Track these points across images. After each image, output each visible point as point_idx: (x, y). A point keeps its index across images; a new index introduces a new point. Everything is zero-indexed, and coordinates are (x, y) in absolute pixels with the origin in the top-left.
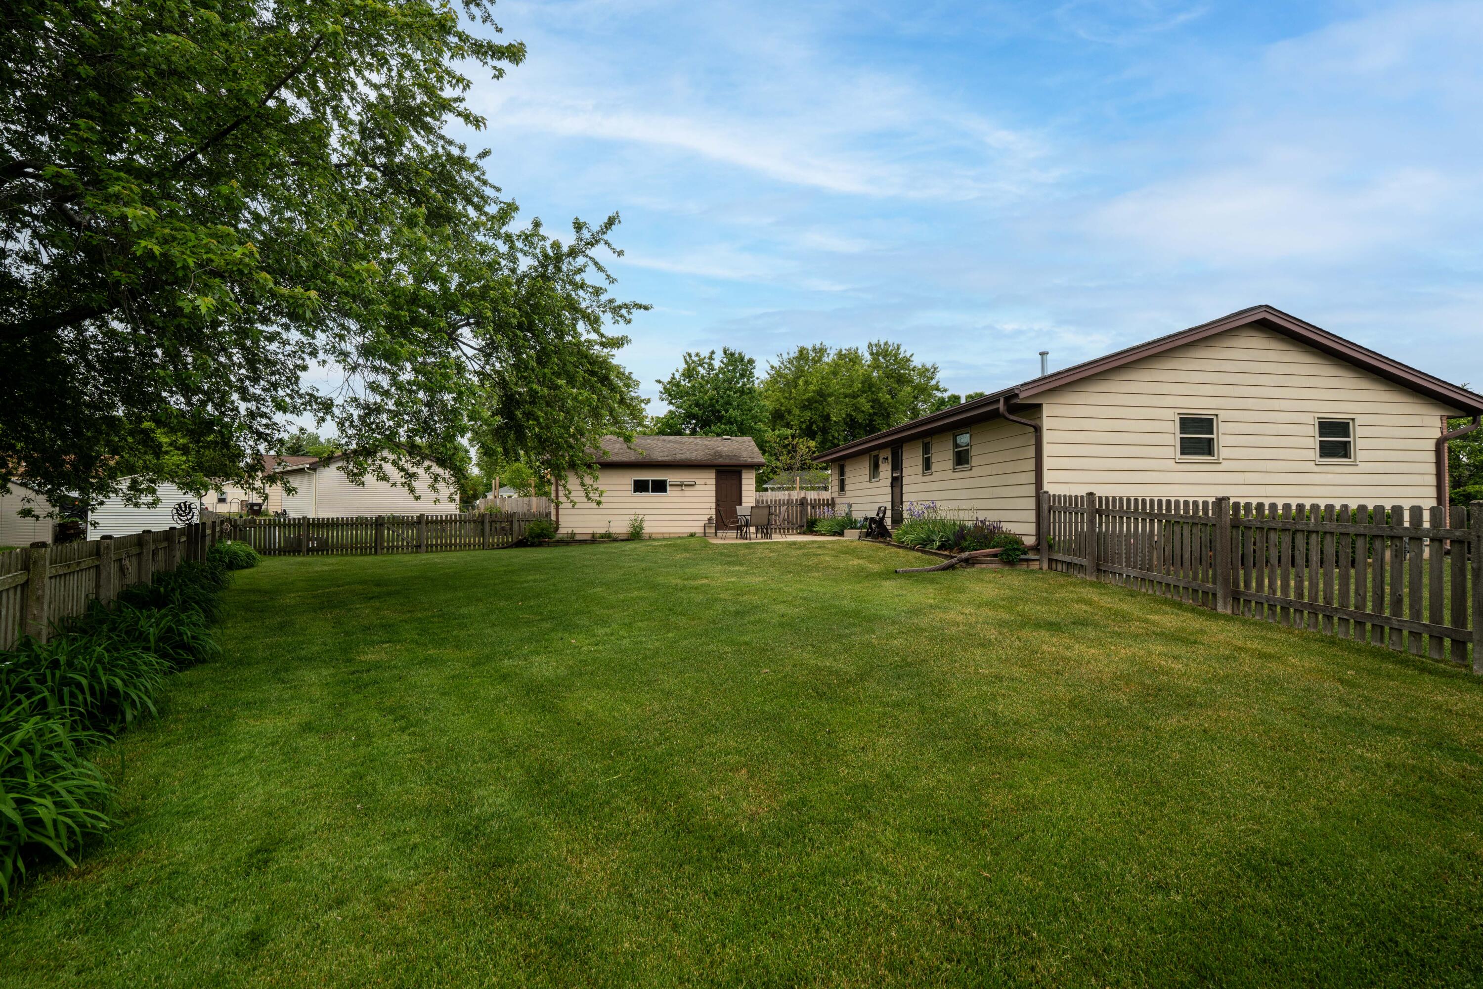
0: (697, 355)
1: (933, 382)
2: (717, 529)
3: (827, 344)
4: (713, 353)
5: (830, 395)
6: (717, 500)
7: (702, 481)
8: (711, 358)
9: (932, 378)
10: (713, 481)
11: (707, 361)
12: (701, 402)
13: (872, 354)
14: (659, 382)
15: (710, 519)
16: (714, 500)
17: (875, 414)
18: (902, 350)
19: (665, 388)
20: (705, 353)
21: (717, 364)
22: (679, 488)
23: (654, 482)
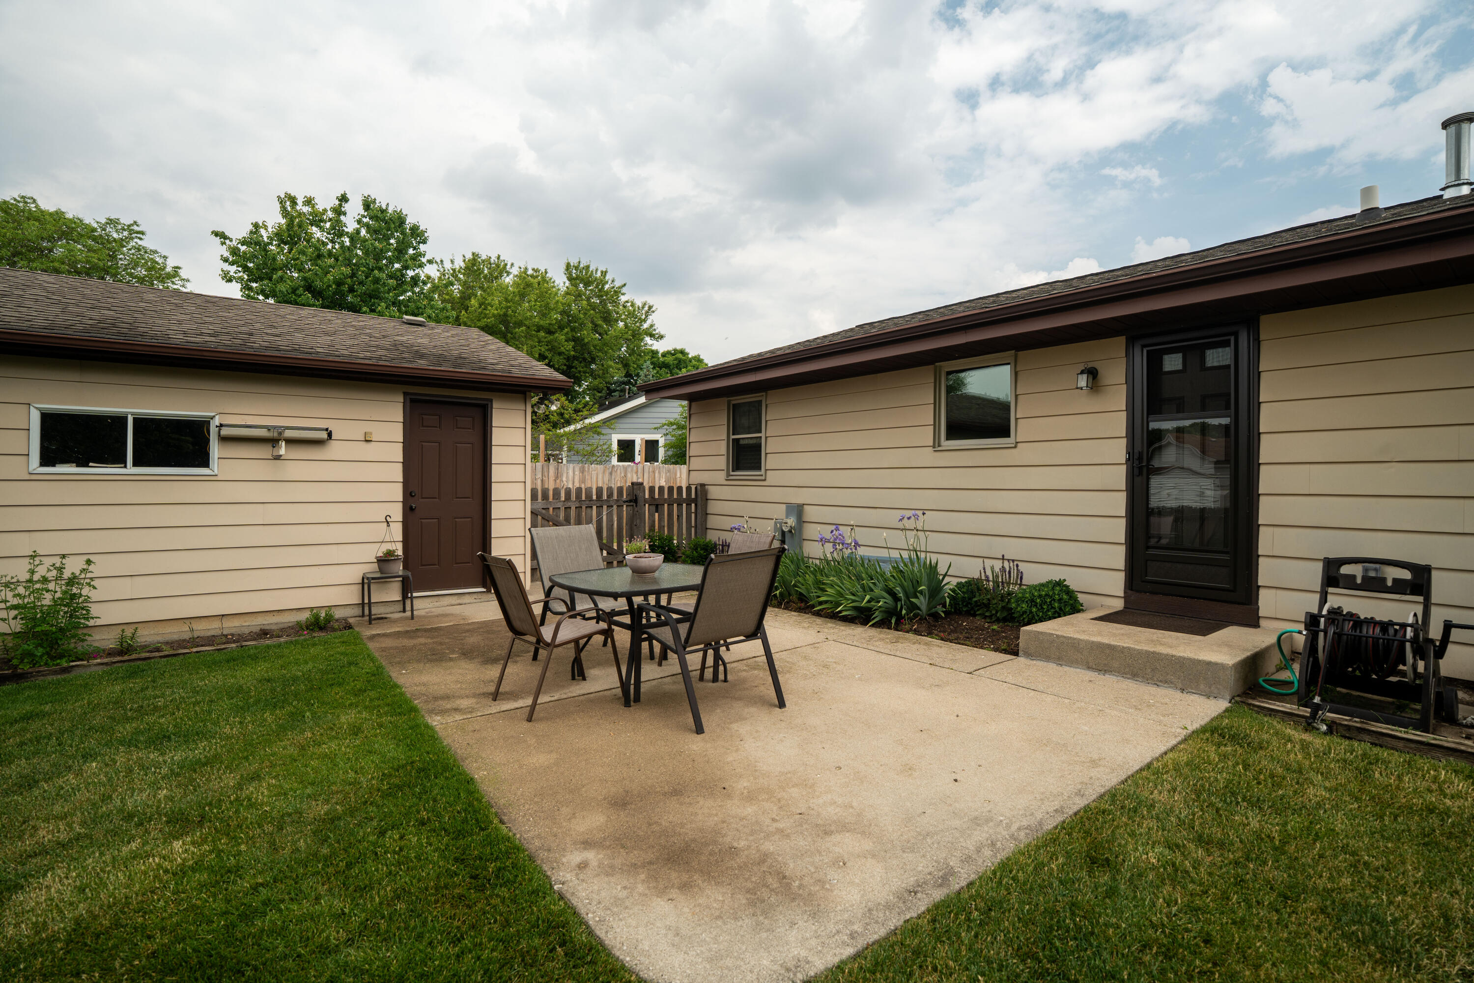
0: (309, 202)
1: (645, 326)
2: (407, 589)
3: (507, 257)
4: (344, 199)
5: (519, 324)
6: (409, 494)
7: (357, 430)
8: (338, 211)
9: (645, 321)
10: (397, 432)
11: (330, 214)
12: (318, 284)
13: (570, 279)
14: (222, 236)
15: (385, 560)
16: (397, 492)
17: (575, 358)
18: (609, 277)
19: (234, 251)
20: (325, 202)
21: (351, 225)
22: (265, 451)
23: (141, 423)
